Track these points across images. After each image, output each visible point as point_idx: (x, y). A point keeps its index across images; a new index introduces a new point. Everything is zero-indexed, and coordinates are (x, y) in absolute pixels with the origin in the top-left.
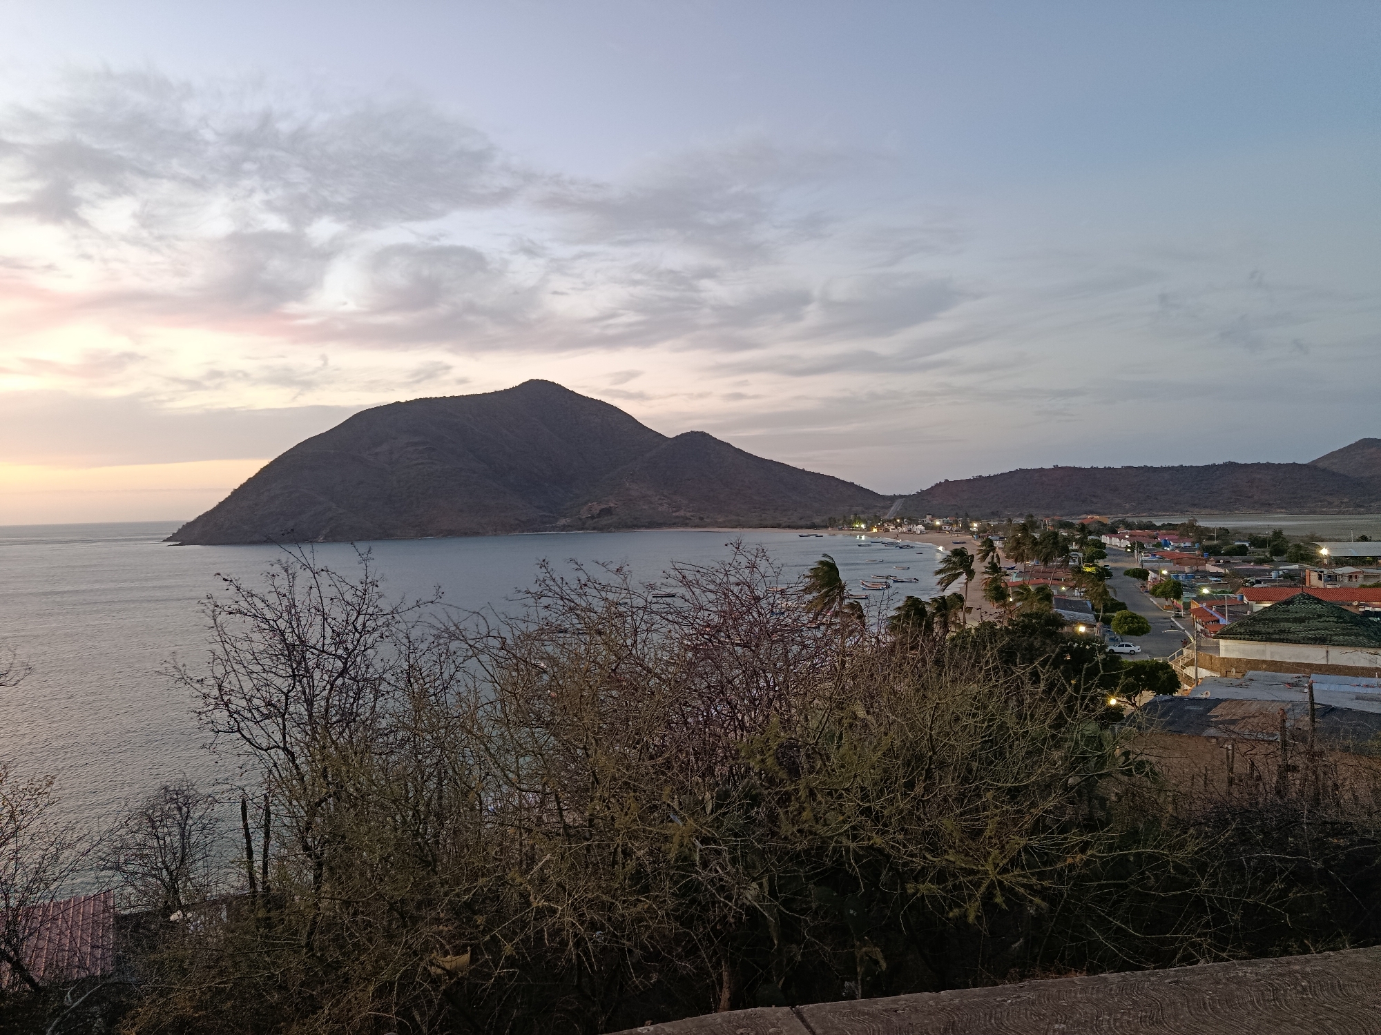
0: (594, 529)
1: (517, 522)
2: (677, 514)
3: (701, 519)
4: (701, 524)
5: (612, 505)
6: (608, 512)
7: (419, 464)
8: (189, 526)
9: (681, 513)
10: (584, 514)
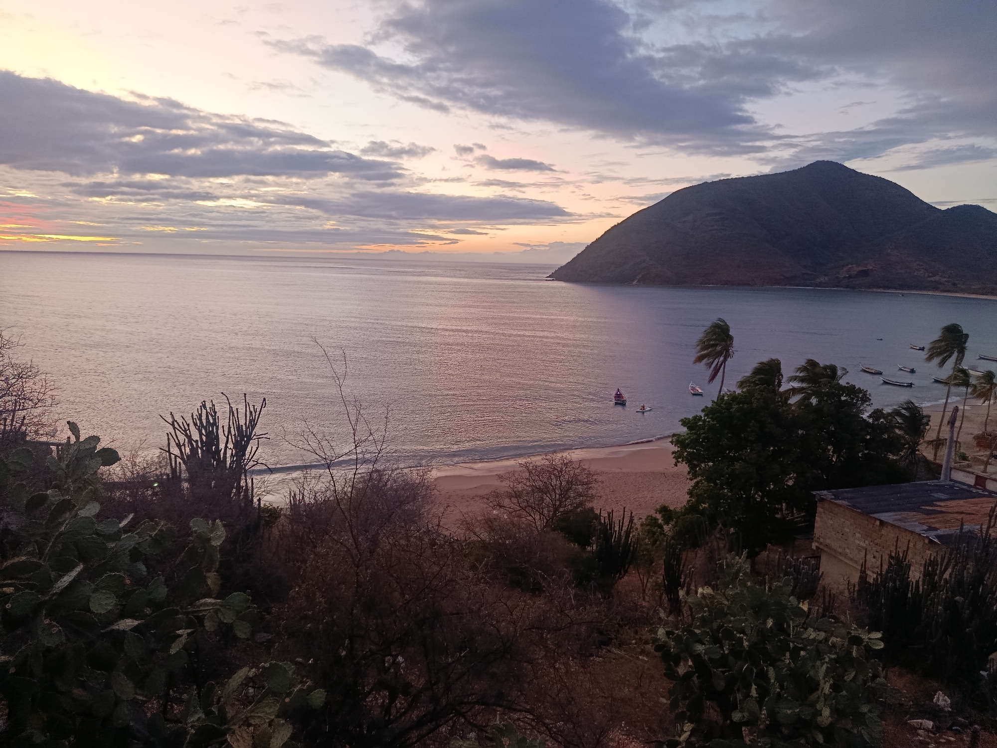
0: (847, 287)
1: (782, 277)
2: (932, 279)
3: (954, 284)
4: (954, 288)
5: (871, 268)
6: (865, 273)
7: (713, 230)
8: (562, 268)
9: (937, 278)
10: (843, 273)
